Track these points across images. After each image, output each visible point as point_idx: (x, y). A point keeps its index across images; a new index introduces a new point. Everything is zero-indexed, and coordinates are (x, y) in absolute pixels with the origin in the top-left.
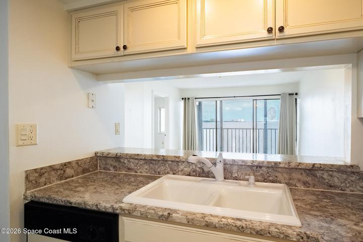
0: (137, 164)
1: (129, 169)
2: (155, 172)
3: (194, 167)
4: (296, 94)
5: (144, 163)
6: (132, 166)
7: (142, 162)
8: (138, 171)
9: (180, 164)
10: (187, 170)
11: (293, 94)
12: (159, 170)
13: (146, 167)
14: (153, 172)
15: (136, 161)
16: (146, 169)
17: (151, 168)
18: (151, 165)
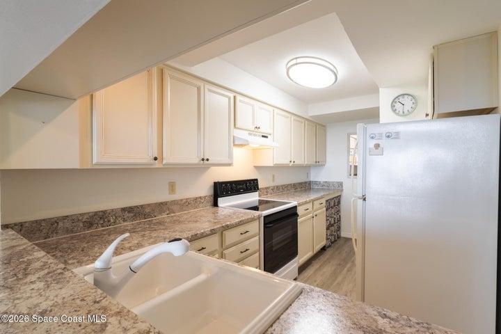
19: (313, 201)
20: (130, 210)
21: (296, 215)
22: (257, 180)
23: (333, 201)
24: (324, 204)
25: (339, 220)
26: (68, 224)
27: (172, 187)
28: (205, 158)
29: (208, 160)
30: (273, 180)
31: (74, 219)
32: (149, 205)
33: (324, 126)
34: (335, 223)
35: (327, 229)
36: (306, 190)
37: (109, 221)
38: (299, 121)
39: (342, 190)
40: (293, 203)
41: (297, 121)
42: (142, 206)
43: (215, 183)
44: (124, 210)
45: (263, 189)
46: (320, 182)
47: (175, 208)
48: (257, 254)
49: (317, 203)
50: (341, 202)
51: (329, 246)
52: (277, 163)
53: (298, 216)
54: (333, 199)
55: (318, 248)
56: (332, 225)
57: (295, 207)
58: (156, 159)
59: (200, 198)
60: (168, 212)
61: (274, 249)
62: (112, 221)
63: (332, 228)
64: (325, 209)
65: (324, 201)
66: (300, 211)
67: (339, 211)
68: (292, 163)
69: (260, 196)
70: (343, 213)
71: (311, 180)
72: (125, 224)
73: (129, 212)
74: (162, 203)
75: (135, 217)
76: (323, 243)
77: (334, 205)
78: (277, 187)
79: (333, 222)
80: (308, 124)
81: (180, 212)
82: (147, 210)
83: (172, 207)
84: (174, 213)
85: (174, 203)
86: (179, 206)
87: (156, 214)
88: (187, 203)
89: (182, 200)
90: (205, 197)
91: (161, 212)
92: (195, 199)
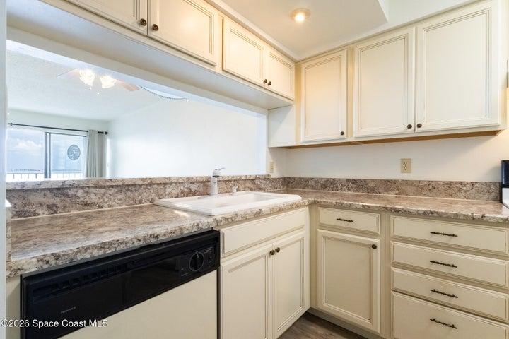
0: (104, 194)
1: (86, 205)
2: (135, 201)
3: (182, 188)
4: (106, 133)
5: (117, 192)
6: (93, 198)
7: (112, 191)
8: (106, 205)
9: (167, 186)
10: (176, 192)
11: (103, 133)
12: (140, 198)
13: (120, 196)
14: (131, 202)
15: (103, 191)
16: (120, 200)
17: (129, 198)
18: (129, 193)
20: (354, 181)
26: (313, 183)
27: (406, 165)
28: (415, 125)
29: (419, 126)
31: (317, 181)
32: (373, 180)
37: (337, 187)
42: (365, 180)
44: (348, 180)
47: (408, 189)
58: (342, 133)
59: (461, 183)
60: (397, 192)
62: (339, 187)
72: (349, 192)
73: (353, 183)
74: (388, 181)
75: (358, 189)
81: (416, 195)
82: (371, 185)
83: (403, 188)
84: (407, 195)
85: (406, 182)
86: (415, 188)
87: (381, 191)
88: (431, 187)
89: (420, 181)
90: (473, 184)
91: (388, 190)
92: (447, 184)
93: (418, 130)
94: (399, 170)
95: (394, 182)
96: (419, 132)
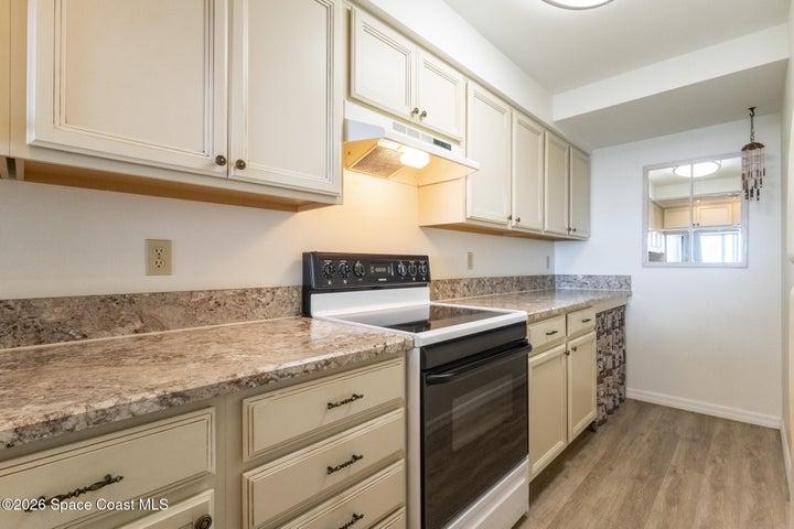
19: (567, 312)
21: (523, 345)
22: (426, 258)
23: (610, 316)
24: (593, 322)
25: (624, 362)
27: (159, 255)
28: (233, 159)
29: (241, 165)
30: (470, 265)
32: (57, 302)
33: (586, 154)
34: (614, 368)
35: (600, 381)
36: (544, 293)
38: (531, 129)
39: (629, 295)
40: (516, 315)
41: (526, 126)
43: (306, 256)
45: (443, 282)
46: (576, 276)
47: (166, 313)
48: (399, 466)
49: (575, 318)
50: (626, 320)
51: (603, 422)
52: (476, 215)
53: (530, 348)
54: (610, 312)
55: (577, 428)
56: (609, 373)
57: (522, 325)
59: (259, 291)
60: (138, 325)
61: (459, 441)
63: (609, 380)
64: (594, 333)
65: (591, 314)
66: (535, 335)
67: (622, 340)
68: (514, 222)
69: (434, 297)
70: (630, 346)
71: (556, 272)
74: (113, 299)
76: (592, 415)
77: (612, 325)
78: (479, 281)
79: (609, 366)
80: (551, 141)
81: (184, 326)
82: (50, 317)
83: (153, 312)
84: (163, 328)
85: (162, 298)
86: (182, 310)
87: (87, 330)
88: (212, 303)
89: (191, 293)
90: (273, 290)
91: (108, 325)
92: (240, 294)
93: (235, 173)
94: (142, 267)
95: (131, 299)
96: (234, 181)
